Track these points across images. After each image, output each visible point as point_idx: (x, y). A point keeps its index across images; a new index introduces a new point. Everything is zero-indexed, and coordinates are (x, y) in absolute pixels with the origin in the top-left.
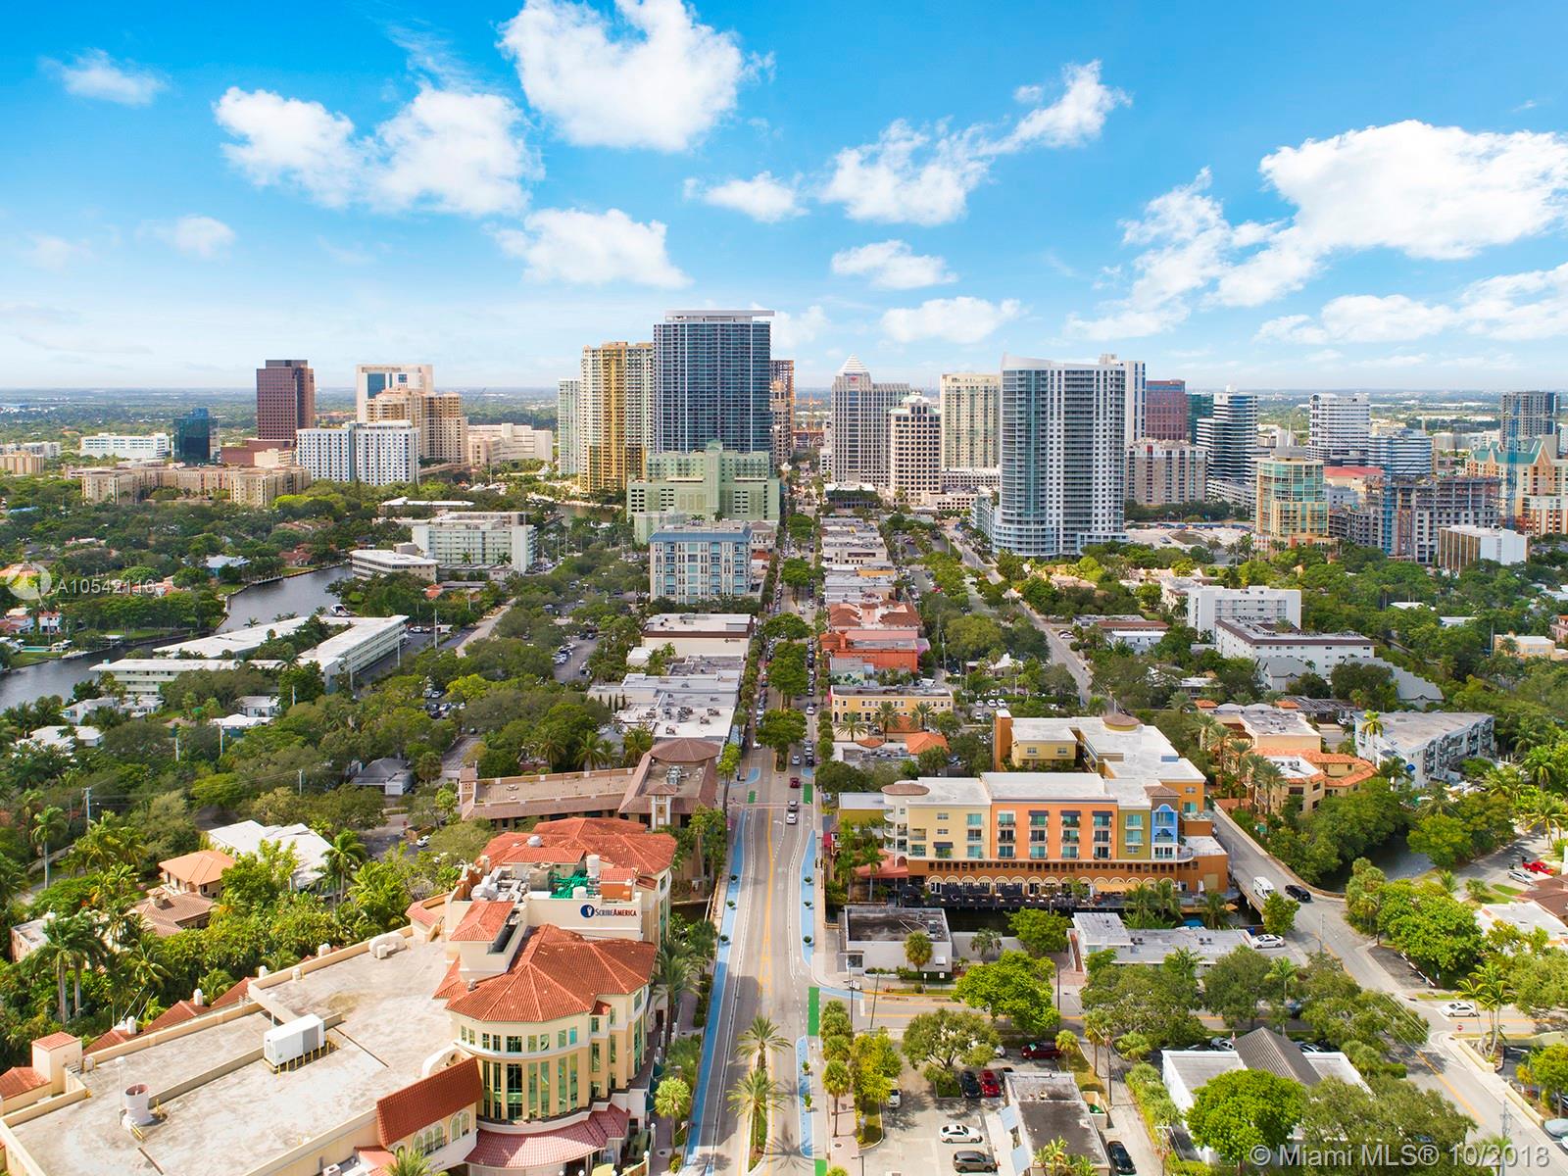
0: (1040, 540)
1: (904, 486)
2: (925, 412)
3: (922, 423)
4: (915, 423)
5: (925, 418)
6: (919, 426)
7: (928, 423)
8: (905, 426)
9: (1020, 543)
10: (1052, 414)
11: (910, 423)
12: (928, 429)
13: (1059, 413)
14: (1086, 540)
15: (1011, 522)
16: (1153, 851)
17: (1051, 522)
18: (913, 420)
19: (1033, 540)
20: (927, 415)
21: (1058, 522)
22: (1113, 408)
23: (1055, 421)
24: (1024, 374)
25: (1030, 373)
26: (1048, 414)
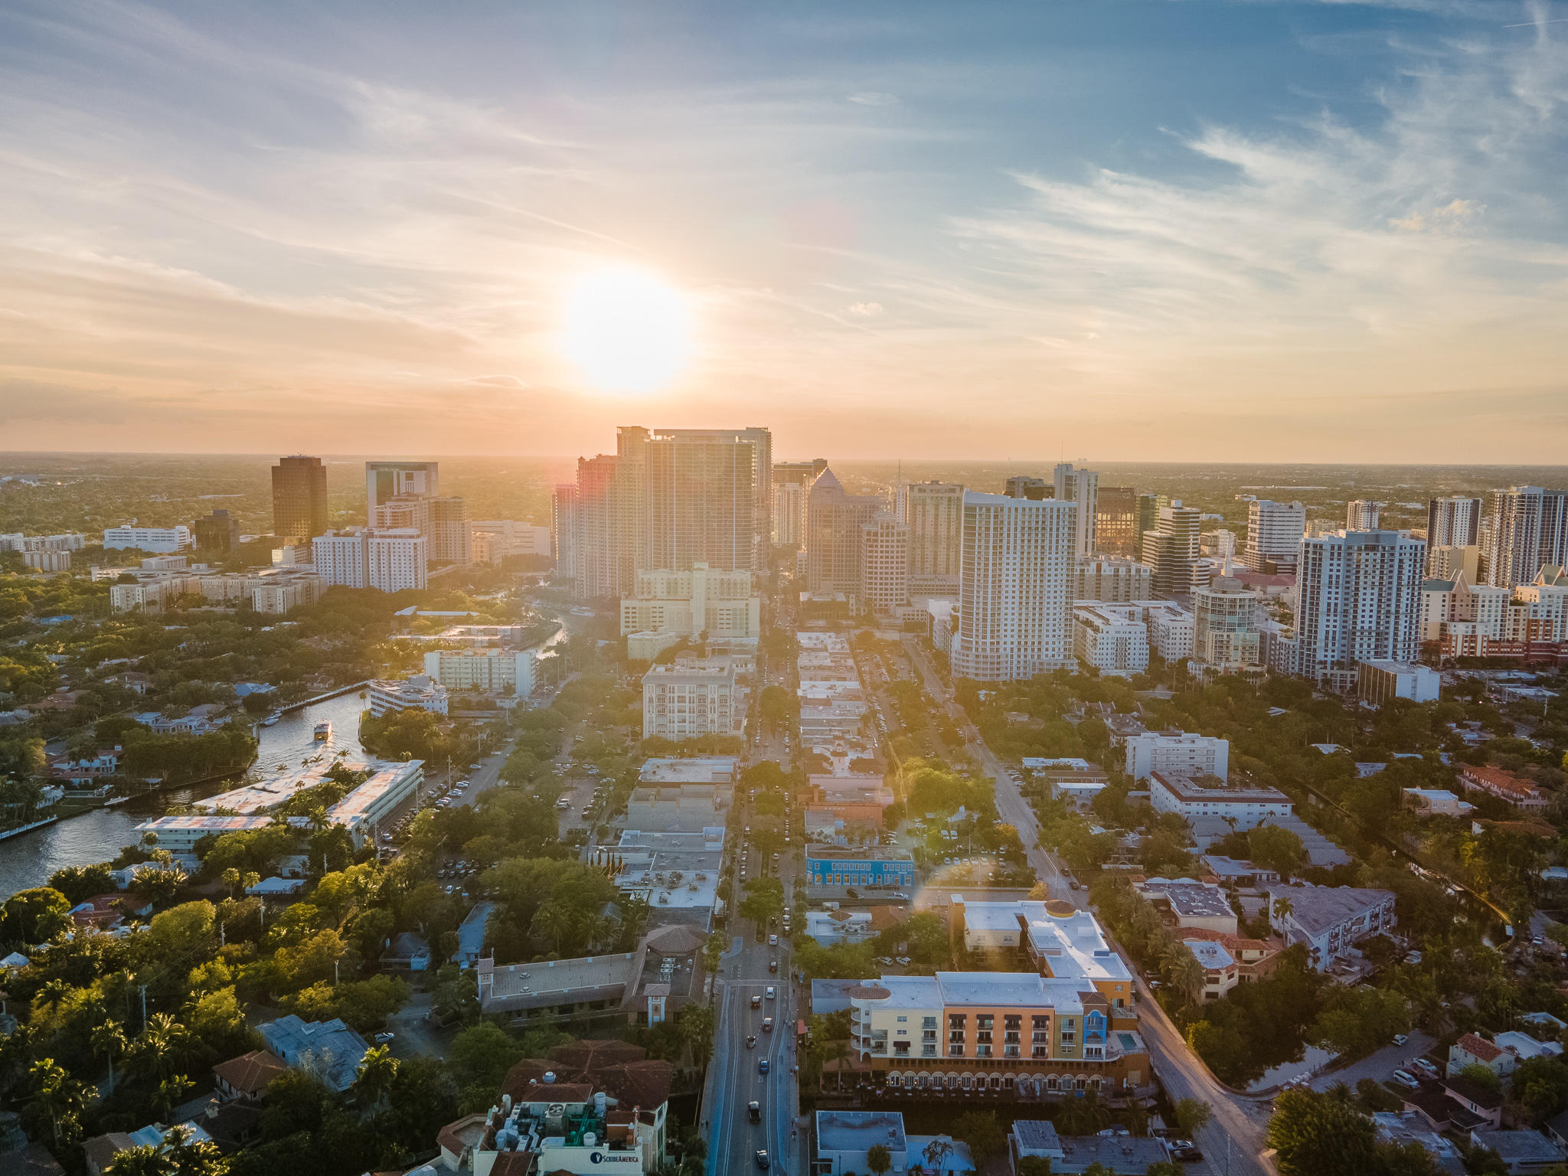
0: (995, 666)
1: (873, 597)
2: (893, 528)
3: (890, 538)
4: (884, 538)
5: (892, 534)
9: (977, 668)
10: (1008, 548)
11: (879, 538)
13: (1015, 547)
14: (1037, 666)
15: (969, 648)
16: (1085, 1051)
17: (1005, 649)
18: (882, 536)
19: (988, 666)
21: (1012, 649)
22: (1066, 542)
23: (1011, 555)
24: (984, 510)
25: (988, 510)
26: (1005, 548)
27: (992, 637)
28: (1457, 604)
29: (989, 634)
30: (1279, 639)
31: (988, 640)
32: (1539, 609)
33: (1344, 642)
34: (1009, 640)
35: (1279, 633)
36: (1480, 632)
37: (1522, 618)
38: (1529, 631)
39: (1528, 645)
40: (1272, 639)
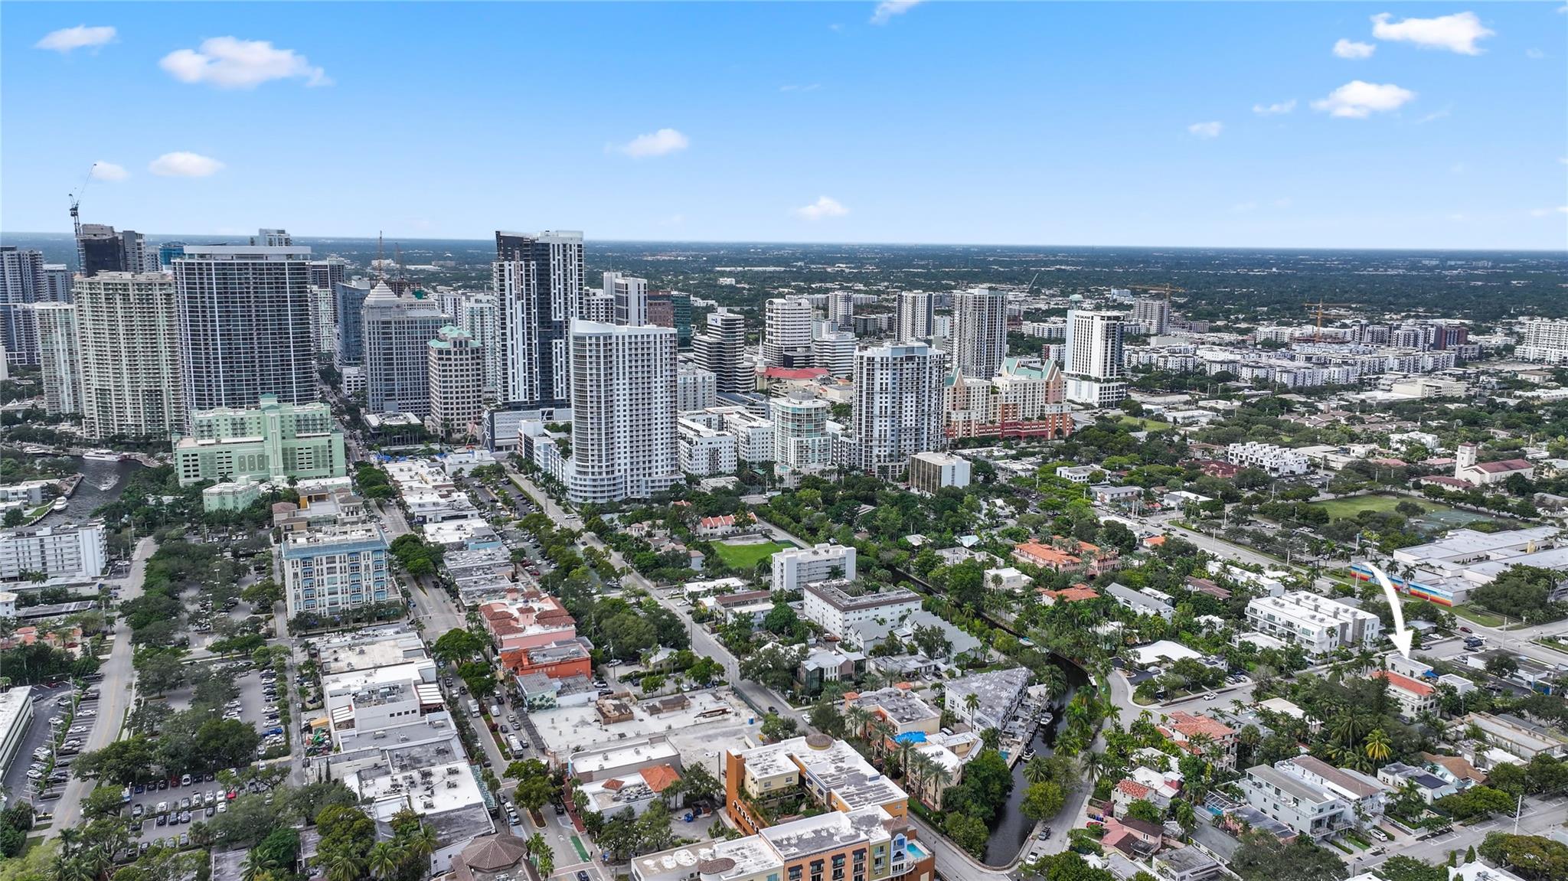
0: (612, 488)
1: (450, 417)
2: (467, 346)
3: (464, 357)
4: (458, 357)
5: (467, 352)
6: (461, 359)
7: (469, 356)
8: (447, 359)
9: (594, 492)
10: (618, 374)
11: (452, 356)
12: (470, 362)
13: (624, 374)
14: (650, 484)
15: (585, 473)
17: (619, 471)
18: (455, 354)
19: (606, 488)
20: (468, 349)
21: (626, 470)
22: (668, 367)
23: (621, 381)
24: (594, 340)
25: (598, 338)
26: (615, 375)
27: (607, 461)
28: (957, 395)
29: (604, 458)
30: (840, 438)
31: (604, 464)
32: (1009, 395)
33: (893, 438)
34: (622, 461)
35: (839, 433)
36: (973, 417)
37: (998, 403)
38: (1005, 414)
39: (1003, 425)
40: (833, 438)
